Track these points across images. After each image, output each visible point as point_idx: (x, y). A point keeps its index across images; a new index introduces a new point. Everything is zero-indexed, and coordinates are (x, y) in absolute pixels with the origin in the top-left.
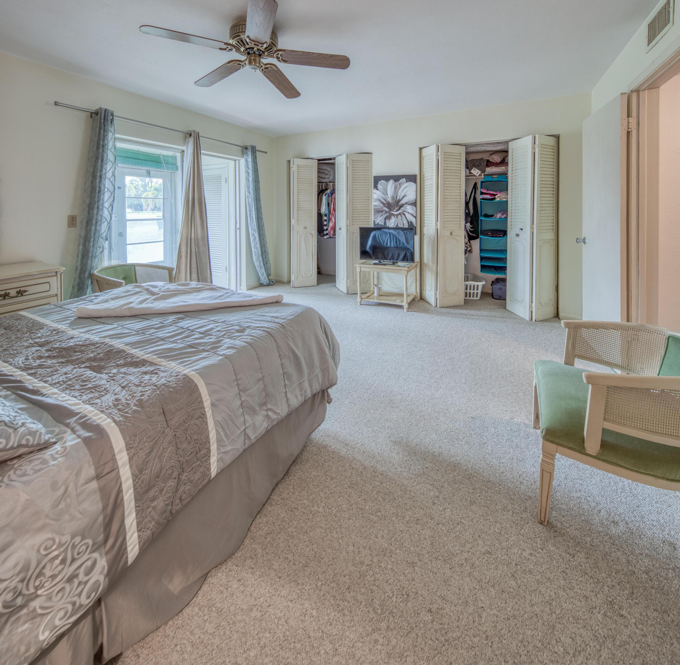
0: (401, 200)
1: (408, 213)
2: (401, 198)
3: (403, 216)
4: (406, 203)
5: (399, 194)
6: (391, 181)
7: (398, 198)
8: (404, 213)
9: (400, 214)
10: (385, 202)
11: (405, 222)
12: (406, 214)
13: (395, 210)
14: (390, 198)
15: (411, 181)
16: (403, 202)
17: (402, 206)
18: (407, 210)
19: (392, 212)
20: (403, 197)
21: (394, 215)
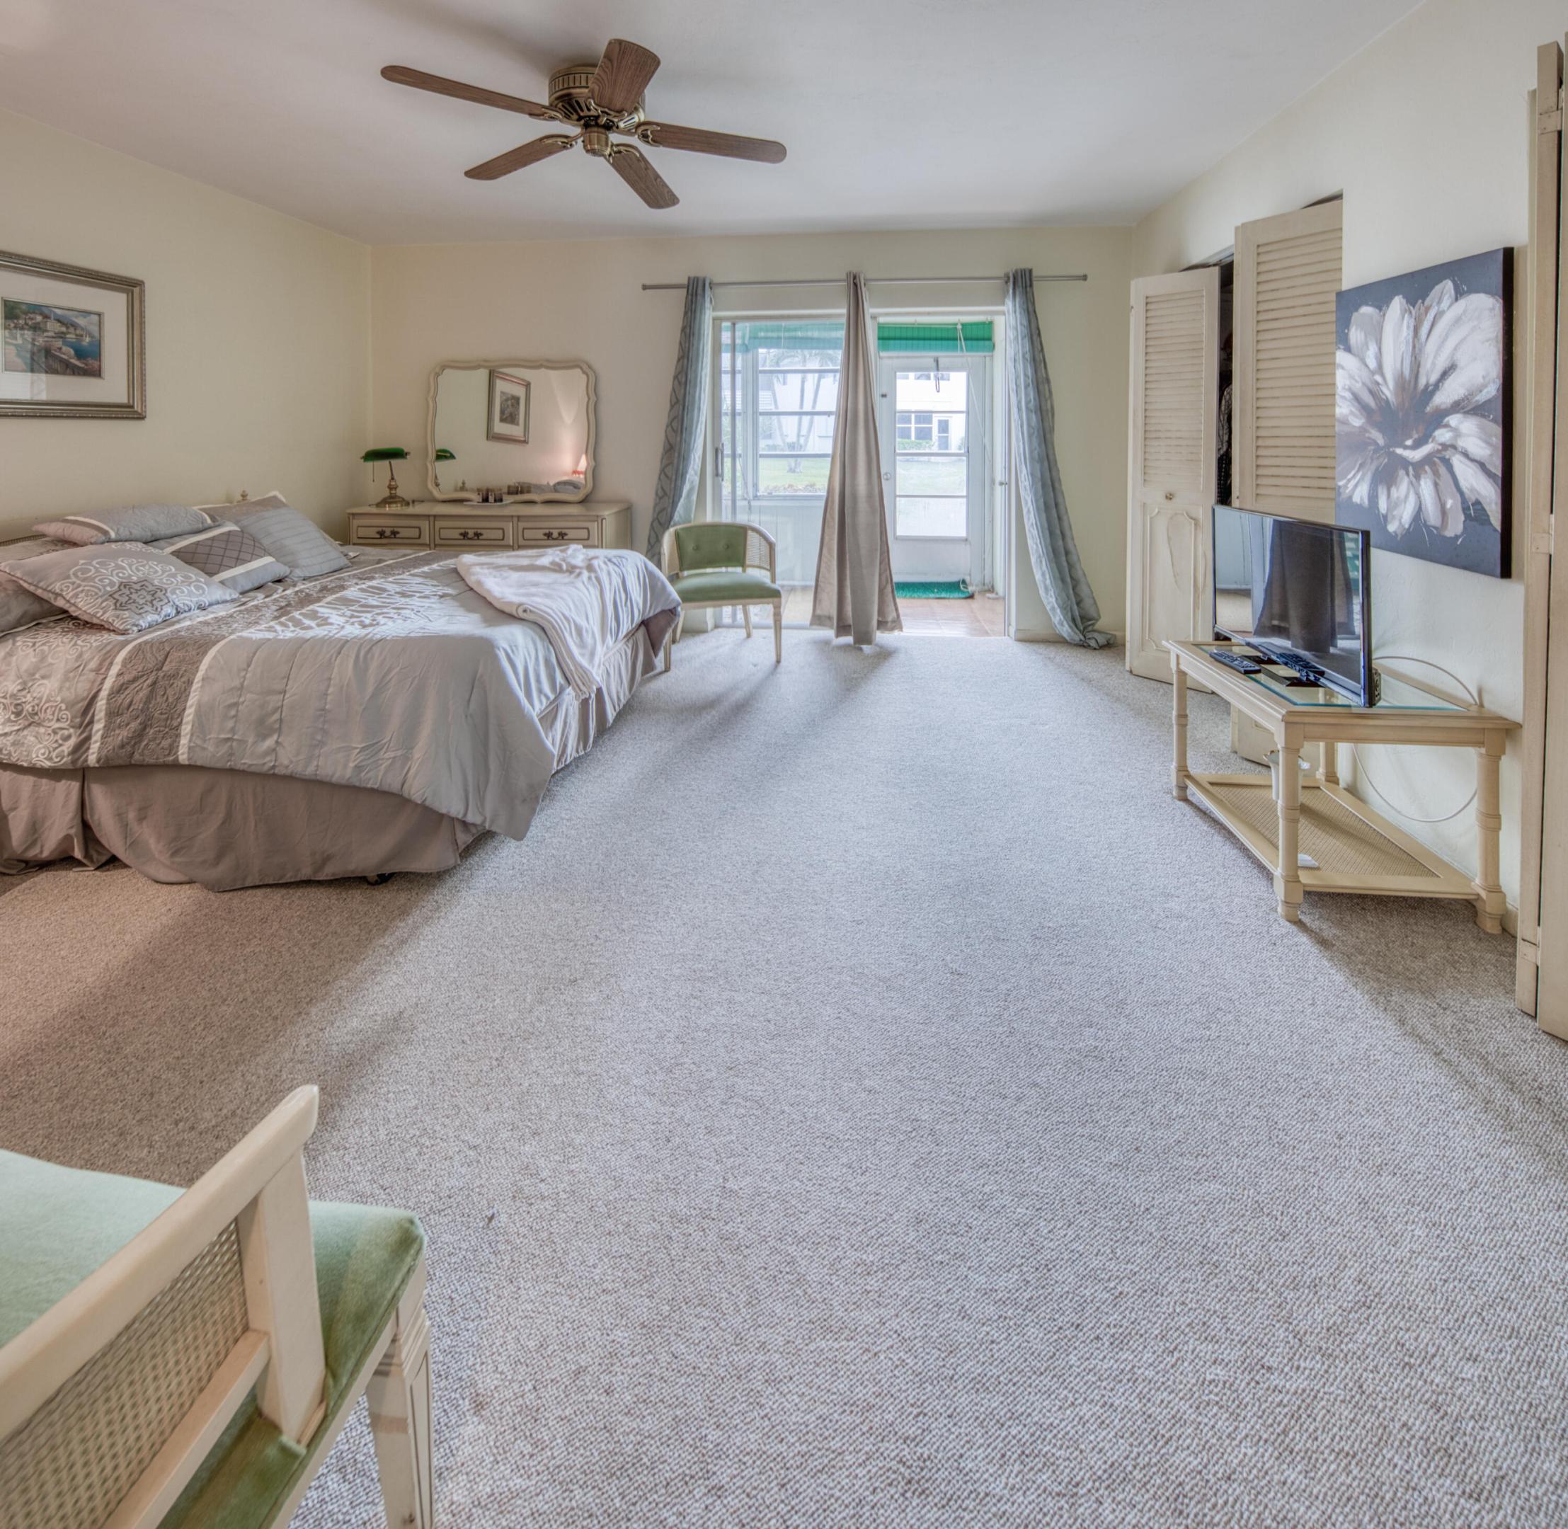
0: (1433, 393)
1: (1466, 455)
2: (1433, 378)
3: (1442, 470)
4: (1457, 407)
5: (1427, 364)
6: (1397, 303)
7: (1422, 382)
8: (1447, 454)
9: (1428, 460)
10: (1372, 403)
11: (1449, 503)
12: (1458, 462)
13: (1409, 442)
14: (1391, 384)
15: (1477, 291)
16: (1443, 398)
17: (1439, 418)
18: (1461, 443)
19: (1399, 451)
20: (1445, 375)
21: (1405, 463)
